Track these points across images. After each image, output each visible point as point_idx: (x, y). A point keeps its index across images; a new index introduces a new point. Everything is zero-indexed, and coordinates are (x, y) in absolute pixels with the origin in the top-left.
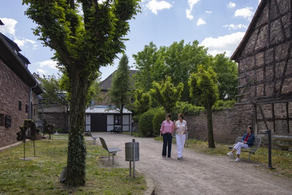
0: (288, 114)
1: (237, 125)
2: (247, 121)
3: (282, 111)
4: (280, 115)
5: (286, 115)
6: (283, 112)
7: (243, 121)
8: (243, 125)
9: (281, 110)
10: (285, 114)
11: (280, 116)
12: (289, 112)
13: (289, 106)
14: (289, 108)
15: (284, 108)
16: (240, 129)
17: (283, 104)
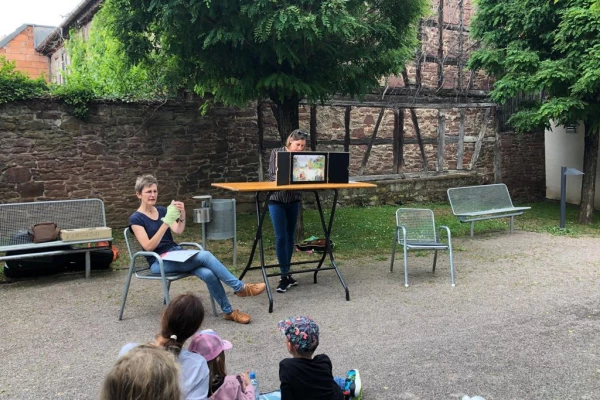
0: (348, 130)
1: (212, 158)
2: (245, 146)
3: (334, 123)
4: (331, 131)
5: (344, 134)
6: (335, 125)
7: (231, 145)
8: (234, 157)
9: (331, 121)
10: (341, 130)
11: (330, 136)
12: (351, 128)
13: (352, 116)
14: (352, 120)
15: (342, 118)
16: (221, 170)
17: (338, 109)
